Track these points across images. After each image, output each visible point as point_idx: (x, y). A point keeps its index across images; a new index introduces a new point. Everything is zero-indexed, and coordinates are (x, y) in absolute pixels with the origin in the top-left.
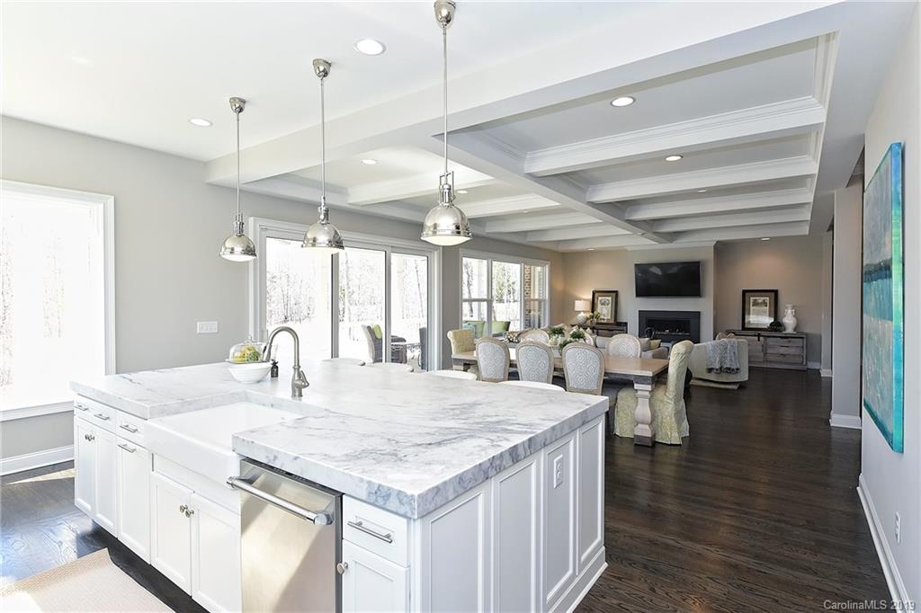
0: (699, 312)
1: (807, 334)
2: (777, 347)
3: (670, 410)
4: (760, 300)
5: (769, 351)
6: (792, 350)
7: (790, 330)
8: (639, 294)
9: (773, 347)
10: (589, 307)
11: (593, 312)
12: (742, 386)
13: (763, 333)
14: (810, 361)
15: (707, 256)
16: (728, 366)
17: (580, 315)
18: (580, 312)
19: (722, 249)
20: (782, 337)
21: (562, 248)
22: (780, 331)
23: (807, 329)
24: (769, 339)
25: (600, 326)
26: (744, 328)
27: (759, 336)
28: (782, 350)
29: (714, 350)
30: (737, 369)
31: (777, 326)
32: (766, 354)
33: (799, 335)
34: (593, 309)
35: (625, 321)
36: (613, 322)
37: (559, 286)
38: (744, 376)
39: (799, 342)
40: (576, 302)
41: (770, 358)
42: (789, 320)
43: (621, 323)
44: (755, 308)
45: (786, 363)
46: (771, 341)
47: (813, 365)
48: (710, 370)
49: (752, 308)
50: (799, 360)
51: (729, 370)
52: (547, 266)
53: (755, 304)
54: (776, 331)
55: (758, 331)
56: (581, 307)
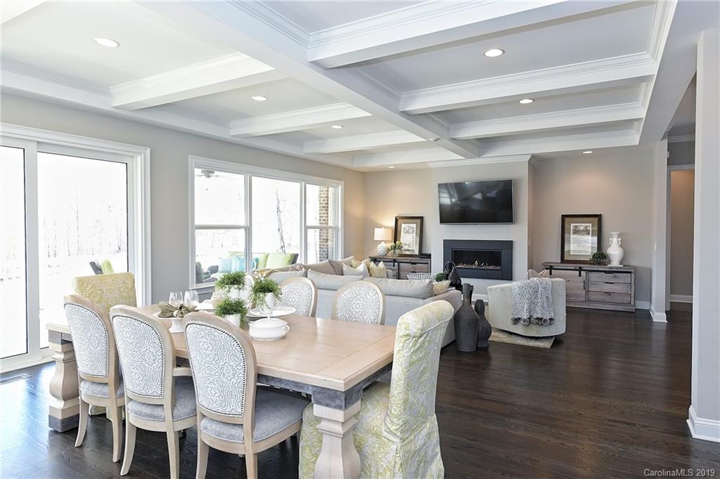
0: (512, 241)
1: (635, 268)
2: (600, 284)
3: (391, 456)
4: (582, 226)
5: (592, 288)
6: (619, 286)
7: (615, 263)
8: (443, 221)
9: (596, 283)
10: (390, 236)
11: (395, 242)
12: (557, 341)
13: (585, 267)
14: (640, 300)
15: (521, 174)
16: (539, 316)
17: (380, 246)
18: (380, 242)
19: (538, 165)
20: (606, 272)
21: (359, 165)
22: (605, 264)
23: (635, 262)
24: (590, 274)
25: (401, 259)
26: (563, 261)
27: (580, 270)
28: (607, 288)
29: (521, 295)
30: (551, 319)
31: (600, 257)
32: (588, 292)
33: (625, 270)
34: (396, 238)
35: (429, 253)
36: (417, 252)
37: (357, 211)
38: (560, 328)
39: (626, 278)
40: (376, 229)
41: (593, 297)
42: (614, 251)
43: (426, 255)
44: (575, 236)
45: (610, 303)
46: (594, 276)
47: (642, 305)
48: (516, 321)
49: (572, 236)
50: (627, 299)
51: (541, 322)
52: (340, 187)
53: (576, 232)
54: (599, 264)
55: (579, 265)
56: (382, 236)
